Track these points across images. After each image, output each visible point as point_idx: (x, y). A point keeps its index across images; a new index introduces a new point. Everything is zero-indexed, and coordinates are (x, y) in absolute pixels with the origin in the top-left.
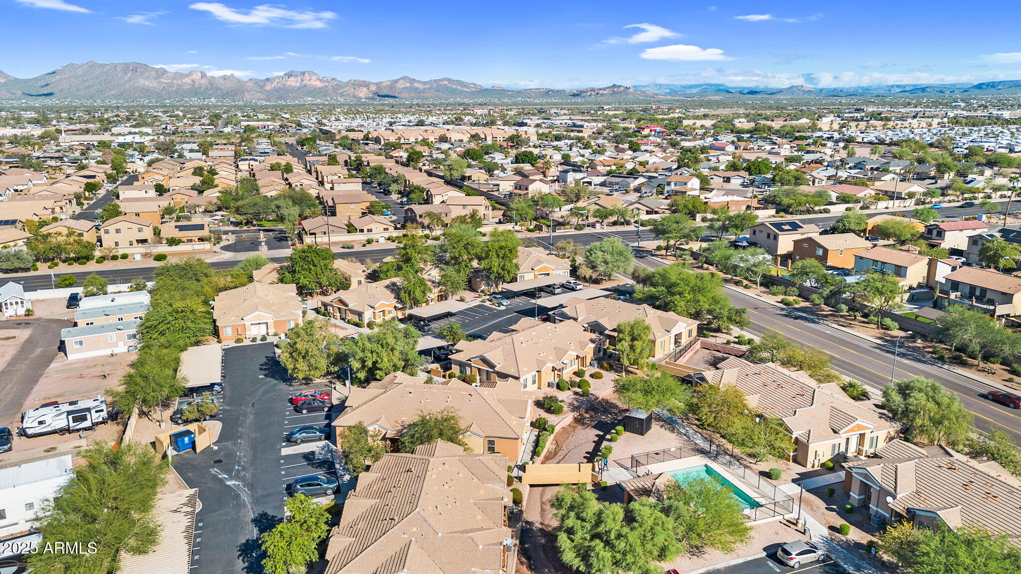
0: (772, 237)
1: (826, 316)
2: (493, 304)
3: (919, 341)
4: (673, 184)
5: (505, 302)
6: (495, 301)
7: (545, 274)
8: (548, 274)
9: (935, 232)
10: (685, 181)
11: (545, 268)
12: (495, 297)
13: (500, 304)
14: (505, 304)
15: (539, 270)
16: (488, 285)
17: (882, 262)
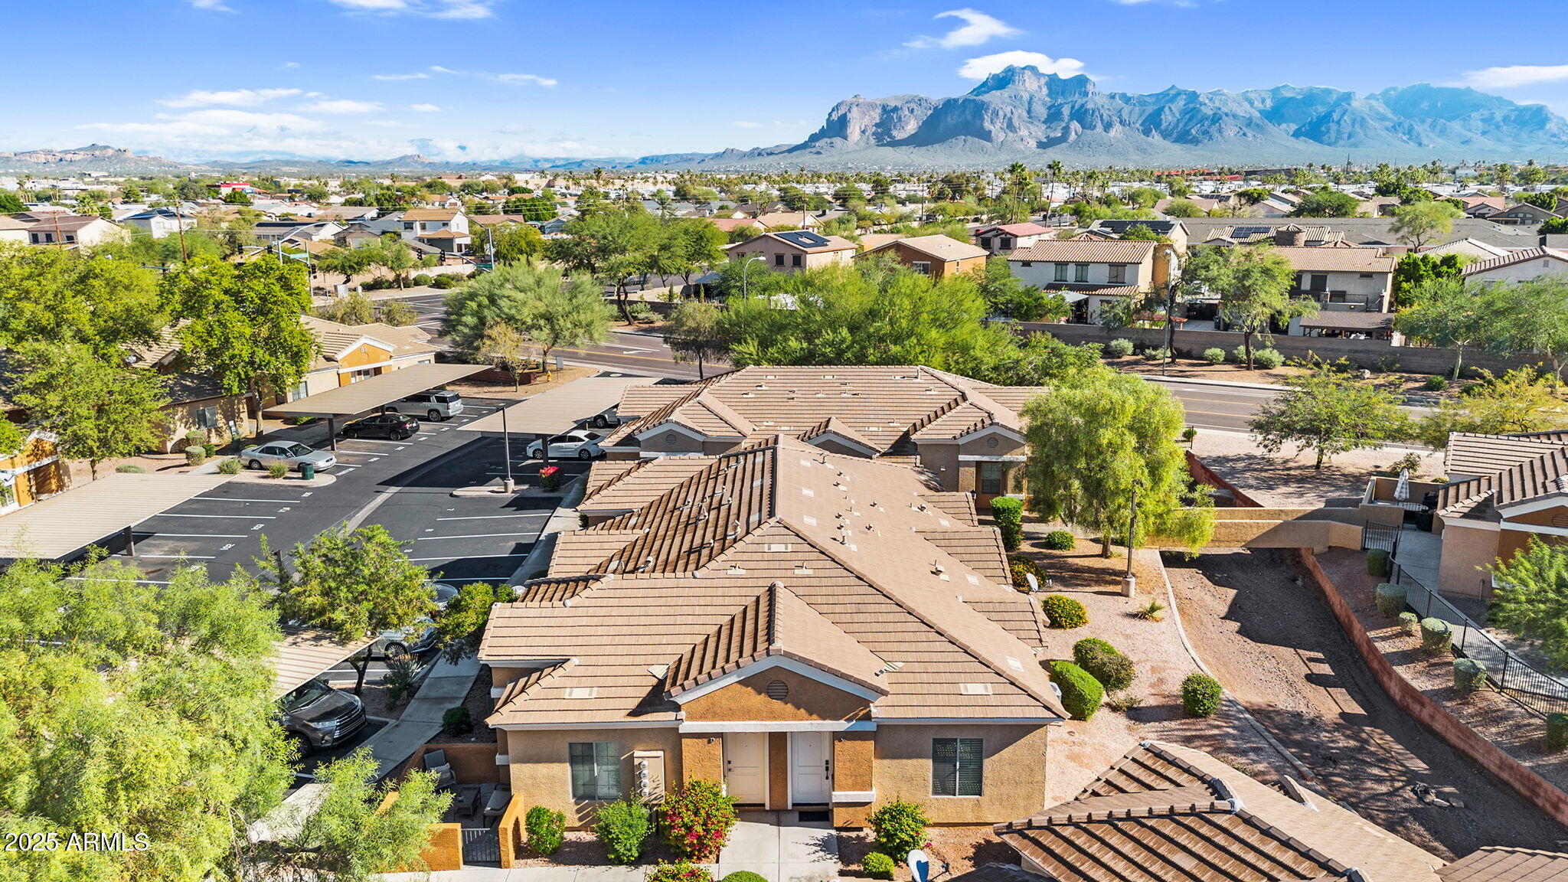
0: (788, 260)
1: (1129, 363)
2: (277, 473)
3: (1367, 373)
4: (417, 226)
5: (321, 459)
6: (273, 461)
7: (366, 373)
8: (378, 371)
9: (996, 243)
10: (445, 218)
11: (369, 352)
12: (271, 451)
13: (303, 470)
14: (322, 464)
15: (351, 360)
16: (201, 420)
17: (1078, 264)
